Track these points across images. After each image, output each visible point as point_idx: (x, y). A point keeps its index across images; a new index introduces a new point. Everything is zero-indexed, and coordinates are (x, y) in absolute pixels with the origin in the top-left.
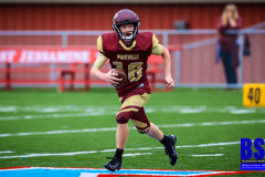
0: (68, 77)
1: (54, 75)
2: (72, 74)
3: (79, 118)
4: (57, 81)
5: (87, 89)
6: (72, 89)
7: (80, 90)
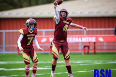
0: (87, 48)
1: (81, 48)
2: (88, 47)
3: (91, 65)
4: (82, 50)
5: (95, 53)
6: (88, 53)
7: (92, 54)
